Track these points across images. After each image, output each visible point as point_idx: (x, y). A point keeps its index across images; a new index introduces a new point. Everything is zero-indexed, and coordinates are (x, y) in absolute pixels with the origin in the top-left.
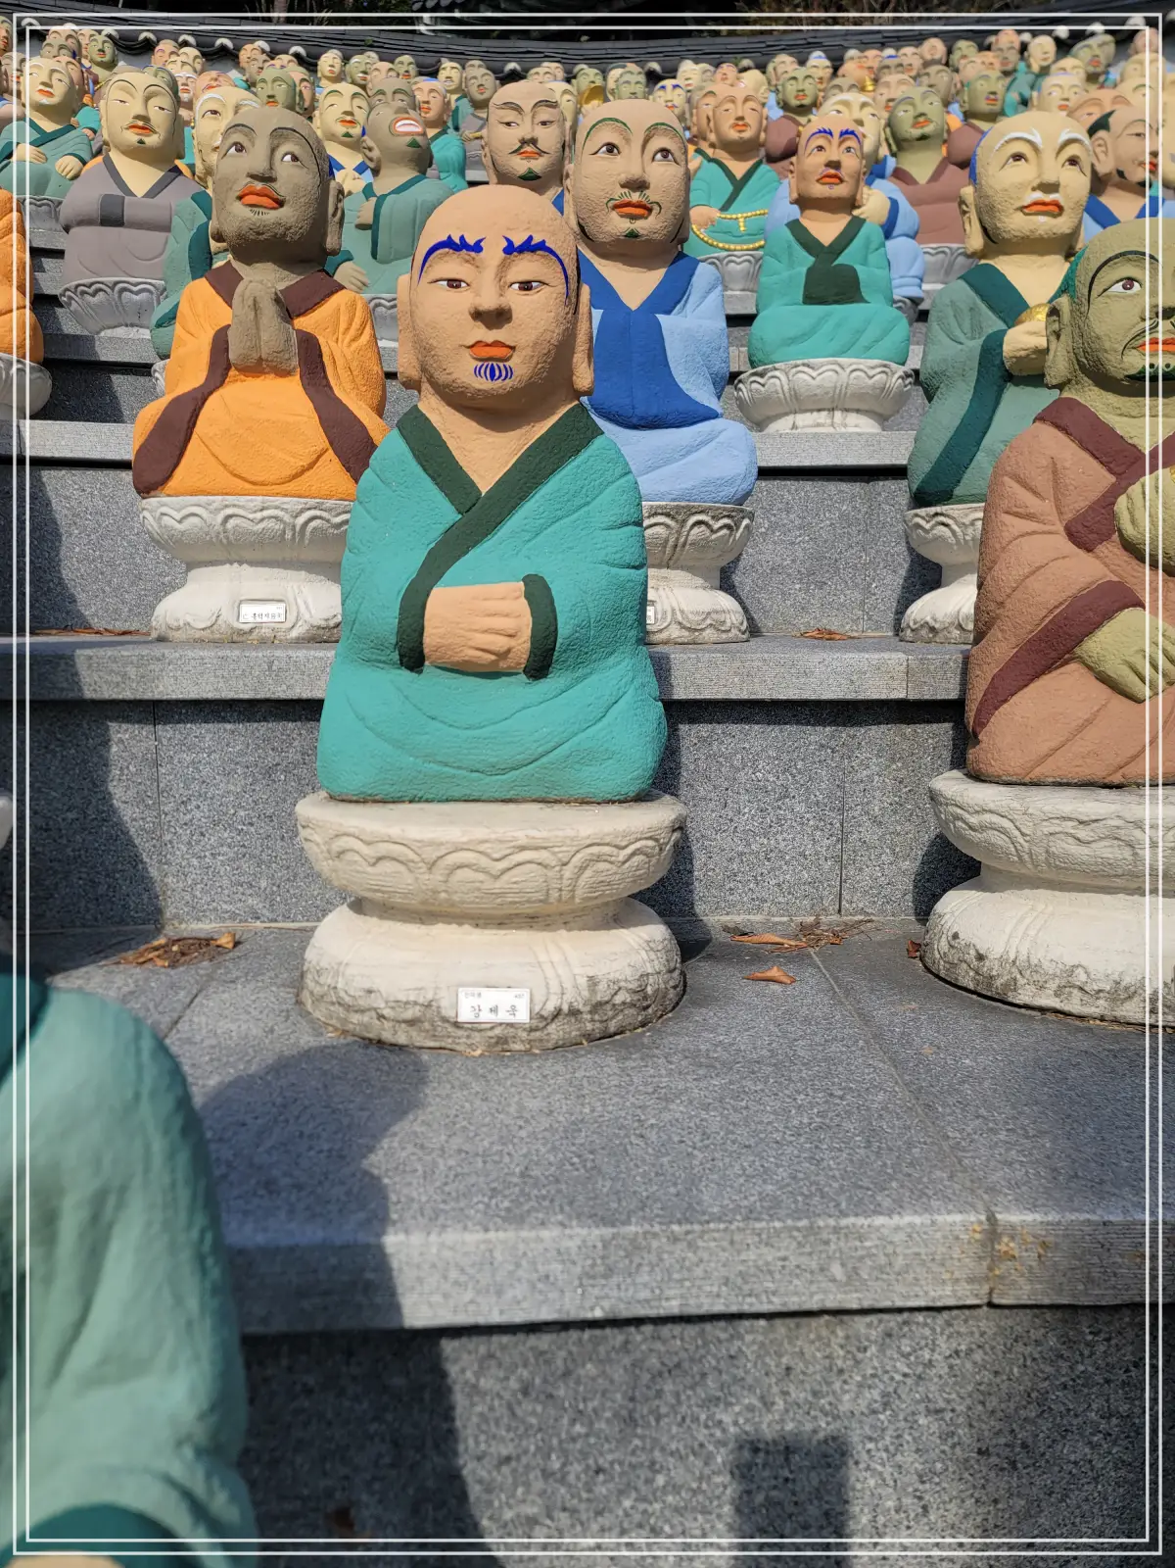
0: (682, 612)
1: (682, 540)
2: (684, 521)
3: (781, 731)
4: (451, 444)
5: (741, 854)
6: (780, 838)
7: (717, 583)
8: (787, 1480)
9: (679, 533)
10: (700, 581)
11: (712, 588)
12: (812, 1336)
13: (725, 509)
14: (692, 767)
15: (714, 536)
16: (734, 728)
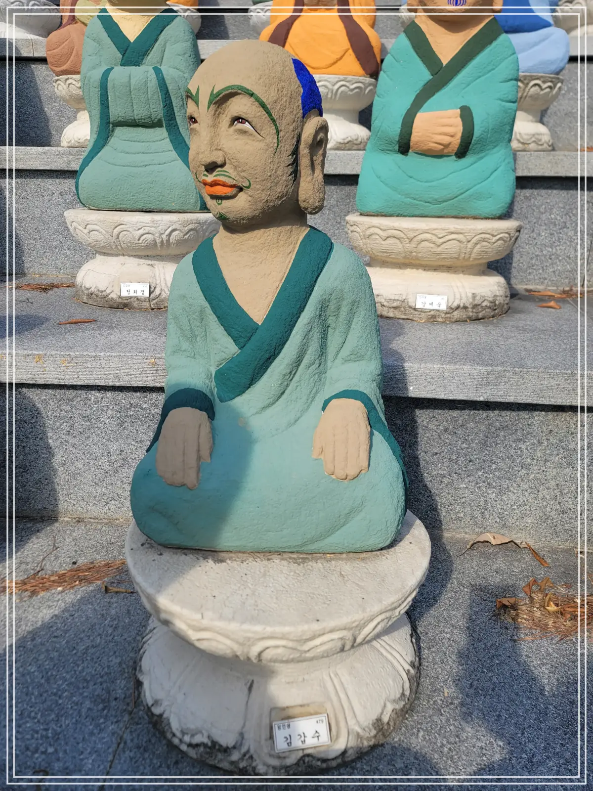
0: (520, 134)
1: (525, 94)
2: (528, 84)
3: (568, 194)
4: (430, 40)
5: (537, 256)
6: (558, 248)
7: (539, 119)
8: (544, 471)
9: (524, 90)
10: (530, 117)
11: (536, 122)
12: (563, 419)
13: (550, 77)
14: (519, 211)
15: (542, 92)
16: (543, 192)
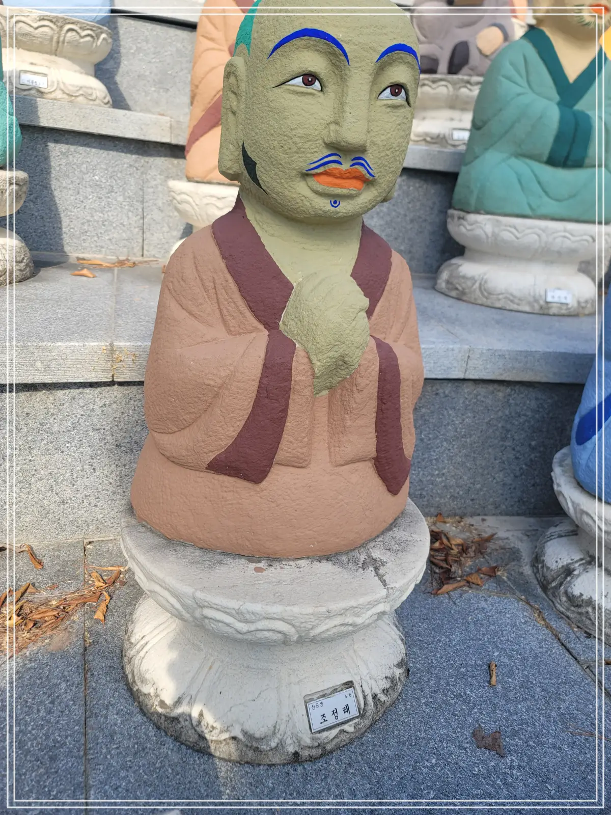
0: (64, 84)
1: (61, 39)
2: (61, 27)
5: (88, 221)
6: (110, 214)
7: (93, 73)
9: (59, 33)
10: (78, 68)
11: (87, 74)
13: (88, 25)
14: (58, 169)
15: (82, 40)
16: (81, 149)
